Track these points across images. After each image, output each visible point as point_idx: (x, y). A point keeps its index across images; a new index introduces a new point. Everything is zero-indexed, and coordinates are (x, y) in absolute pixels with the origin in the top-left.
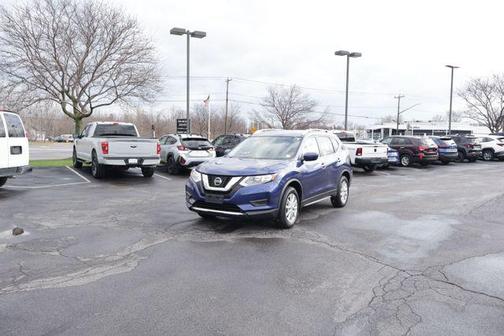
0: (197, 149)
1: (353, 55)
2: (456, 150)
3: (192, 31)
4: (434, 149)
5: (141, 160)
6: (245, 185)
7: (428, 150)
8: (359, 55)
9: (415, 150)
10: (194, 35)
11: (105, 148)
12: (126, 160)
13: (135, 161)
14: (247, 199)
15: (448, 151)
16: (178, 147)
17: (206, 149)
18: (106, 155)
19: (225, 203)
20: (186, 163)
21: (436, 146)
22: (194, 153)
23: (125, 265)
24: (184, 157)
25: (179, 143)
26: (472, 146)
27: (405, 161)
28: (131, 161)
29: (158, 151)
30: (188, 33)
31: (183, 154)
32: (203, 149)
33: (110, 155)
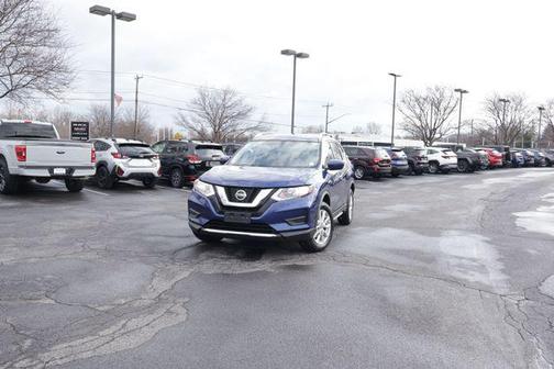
0: (137, 157)
1: (300, 55)
2: (406, 162)
3: (118, 12)
4: (388, 161)
5: (70, 170)
6: (279, 199)
7: (383, 161)
8: (306, 56)
9: (370, 162)
10: (120, 16)
11: (21, 154)
12: (51, 169)
13: (63, 171)
14: (283, 216)
15: (399, 163)
16: (113, 154)
17: (149, 157)
18: (23, 163)
19: (253, 223)
20: (124, 175)
21: (389, 158)
22: (134, 162)
23: (169, 312)
24: (122, 167)
25: (114, 149)
26: (420, 158)
27: (359, 174)
28: (56, 171)
29: (93, 159)
30: (113, 14)
31: (120, 163)
32: (145, 157)
33: (28, 163)
